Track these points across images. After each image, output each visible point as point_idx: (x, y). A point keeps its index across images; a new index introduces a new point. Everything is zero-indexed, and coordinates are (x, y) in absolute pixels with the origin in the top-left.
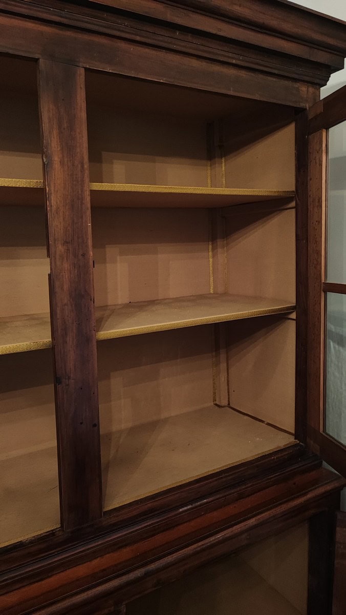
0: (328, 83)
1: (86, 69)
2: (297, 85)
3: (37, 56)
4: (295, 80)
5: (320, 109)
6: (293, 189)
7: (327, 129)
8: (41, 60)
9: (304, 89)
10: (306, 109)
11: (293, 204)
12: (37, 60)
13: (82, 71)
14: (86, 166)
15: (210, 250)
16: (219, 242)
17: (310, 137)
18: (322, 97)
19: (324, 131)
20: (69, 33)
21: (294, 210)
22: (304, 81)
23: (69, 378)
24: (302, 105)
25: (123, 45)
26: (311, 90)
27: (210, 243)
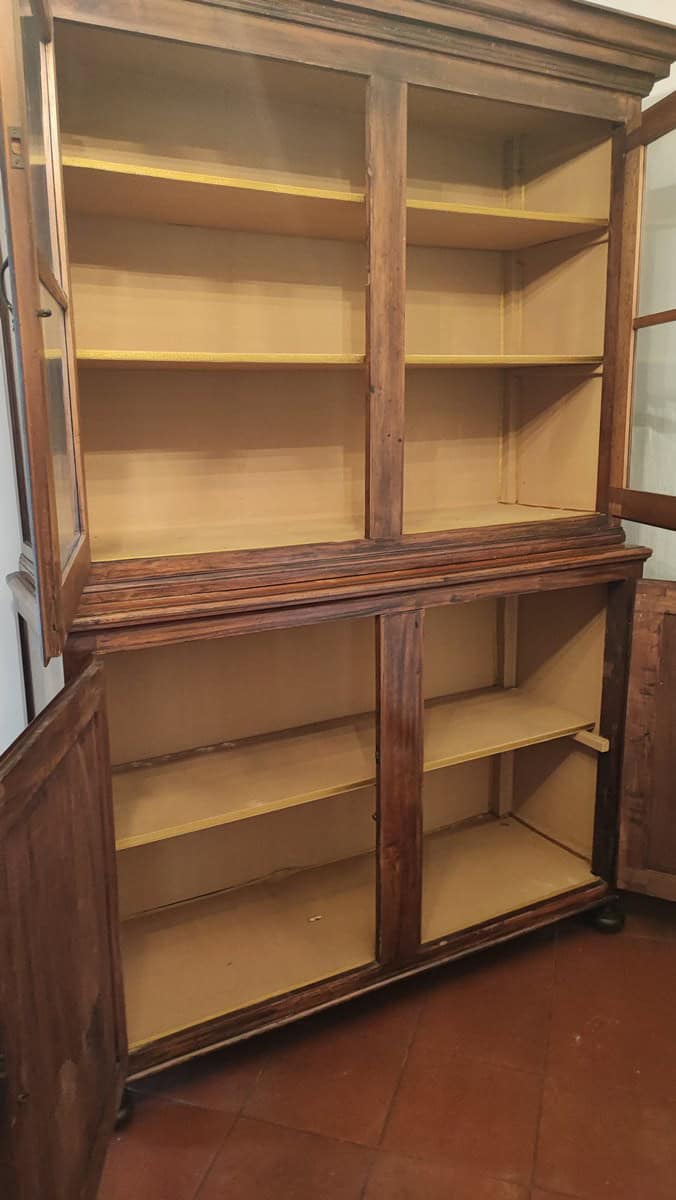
0: (651, 94)
1: (409, 84)
2: (615, 96)
3: (368, 74)
4: (613, 90)
5: (639, 124)
6: (607, 216)
7: (645, 145)
8: (372, 77)
9: (622, 100)
10: (624, 123)
11: (606, 237)
12: (367, 77)
13: (406, 86)
14: (404, 181)
15: (501, 307)
16: (513, 294)
17: (628, 156)
18: (643, 110)
19: (642, 148)
20: (395, 50)
21: (607, 244)
22: (622, 91)
23: (381, 388)
24: (620, 118)
25: (441, 59)
26: (631, 101)
27: (502, 297)
